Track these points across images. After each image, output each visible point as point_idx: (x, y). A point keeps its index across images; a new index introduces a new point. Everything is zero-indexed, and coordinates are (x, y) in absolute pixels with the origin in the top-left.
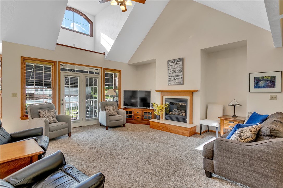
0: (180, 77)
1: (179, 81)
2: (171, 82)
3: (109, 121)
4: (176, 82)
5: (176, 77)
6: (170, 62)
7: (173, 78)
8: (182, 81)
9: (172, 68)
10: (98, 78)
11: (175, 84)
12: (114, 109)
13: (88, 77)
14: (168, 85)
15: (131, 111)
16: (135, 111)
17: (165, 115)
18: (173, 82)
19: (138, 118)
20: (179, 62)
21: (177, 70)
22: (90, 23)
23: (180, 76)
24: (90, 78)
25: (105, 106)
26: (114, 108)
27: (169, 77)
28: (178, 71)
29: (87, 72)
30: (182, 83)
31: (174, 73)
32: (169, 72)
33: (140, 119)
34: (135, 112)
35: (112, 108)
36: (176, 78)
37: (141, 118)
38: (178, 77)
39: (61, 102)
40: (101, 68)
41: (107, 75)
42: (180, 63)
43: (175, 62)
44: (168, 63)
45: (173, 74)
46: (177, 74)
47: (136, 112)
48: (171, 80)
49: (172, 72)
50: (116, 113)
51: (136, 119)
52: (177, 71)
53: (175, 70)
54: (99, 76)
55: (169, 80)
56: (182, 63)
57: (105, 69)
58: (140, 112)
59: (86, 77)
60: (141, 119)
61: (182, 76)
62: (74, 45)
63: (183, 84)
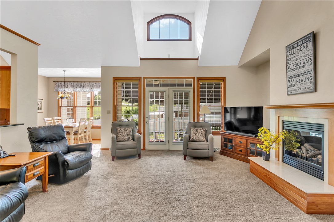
0: (308, 76)
1: (307, 85)
2: (292, 88)
3: (188, 149)
4: (301, 88)
5: (301, 78)
6: (290, 48)
7: (296, 79)
8: (312, 85)
9: (294, 59)
10: (189, 91)
11: (299, 92)
12: (202, 133)
13: (177, 91)
14: (288, 95)
15: (232, 138)
16: (236, 139)
17: (283, 155)
18: (296, 87)
19: (241, 151)
20: (305, 44)
21: (302, 62)
22: (189, 24)
23: (309, 73)
24: (179, 92)
25: (191, 128)
26: (203, 131)
27: (290, 79)
28: (304, 63)
29: (175, 85)
30: (312, 89)
31: (297, 69)
32: (288, 69)
33: (243, 153)
34: (236, 141)
35: (199, 131)
36: (301, 80)
37: (245, 151)
38: (305, 77)
39: (146, 120)
40: (194, 78)
41: (203, 86)
42: (309, 46)
43: (298, 46)
44: (287, 51)
45: (296, 72)
46: (303, 70)
47: (238, 140)
48: (292, 83)
49: (293, 68)
50: (203, 139)
51: (238, 152)
52: (302, 64)
53: (298, 62)
54: (191, 89)
55: (289, 84)
56: (311, 43)
57: (199, 79)
58: (244, 141)
59: (173, 91)
60: (245, 154)
61: (313, 72)
62: (169, 55)
63: (316, 91)
